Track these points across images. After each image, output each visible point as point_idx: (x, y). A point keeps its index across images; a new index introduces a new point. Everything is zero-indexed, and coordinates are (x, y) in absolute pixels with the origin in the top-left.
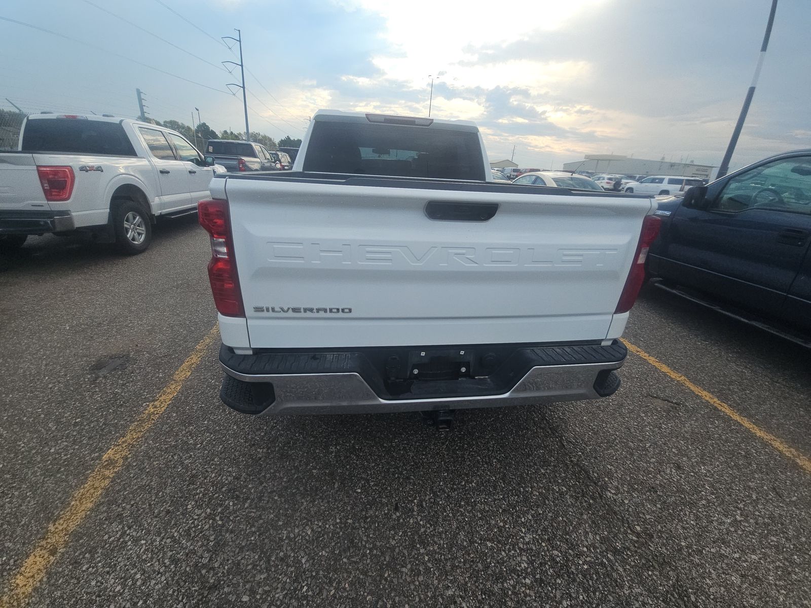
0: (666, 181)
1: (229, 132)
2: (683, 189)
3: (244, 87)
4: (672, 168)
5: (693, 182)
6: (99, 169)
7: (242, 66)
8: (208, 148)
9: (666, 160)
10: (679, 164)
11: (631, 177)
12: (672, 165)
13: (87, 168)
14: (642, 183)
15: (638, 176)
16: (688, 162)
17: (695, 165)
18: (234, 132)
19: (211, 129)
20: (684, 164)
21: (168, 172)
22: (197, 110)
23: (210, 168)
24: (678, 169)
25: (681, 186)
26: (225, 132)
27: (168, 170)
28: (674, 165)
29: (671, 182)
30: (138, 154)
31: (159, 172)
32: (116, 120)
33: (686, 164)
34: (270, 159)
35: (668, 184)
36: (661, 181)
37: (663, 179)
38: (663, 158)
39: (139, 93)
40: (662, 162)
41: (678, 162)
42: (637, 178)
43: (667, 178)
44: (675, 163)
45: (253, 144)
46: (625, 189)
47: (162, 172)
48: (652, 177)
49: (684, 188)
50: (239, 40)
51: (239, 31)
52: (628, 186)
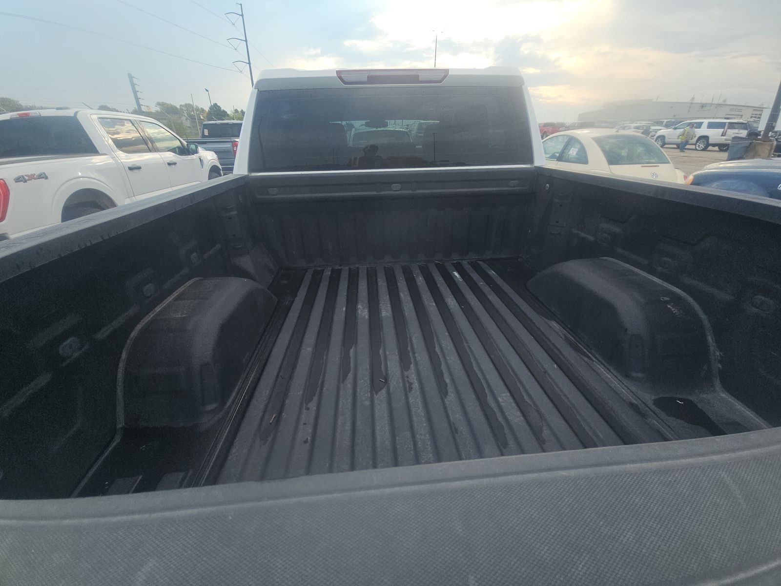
0: (705, 125)
1: (239, 110)
2: (725, 134)
3: (249, 63)
4: (703, 109)
5: (737, 125)
6: (43, 176)
7: (246, 41)
8: (203, 132)
9: (696, 101)
10: (711, 104)
11: (659, 123)
12: (703, 106)
13: (25, 177)
14: (675, 129)
15: (665, 121)
16: (720, 102)
17: (728, 105)
19: (222, 109)
20: (717, 104)
21: (139, 168)
22: (207, 91)
23: (195, 156)
24: (709, 110)
25: (723, 130)
26: (236, 111)
27: (138, 165)
28: (705, 106)
29: (711, 126)
30: (99, 151)
31: (127, 169)
32: (69, 113)
33: (719, 104)
35: (708, 128)
36: (699, 125)
37: (702, 123)
38: (693, 99)
39: (131, 78)
40: (692, 103)
41: (710, 102)
42: (664, 123)
43: (706, 122)
44: (706, 104)
46: (655, 137)
47: (131, 169)
48: (688, 121)
49: (726, 131)
50: (241, 14)
51: (241, 5)
52: (660, 133)
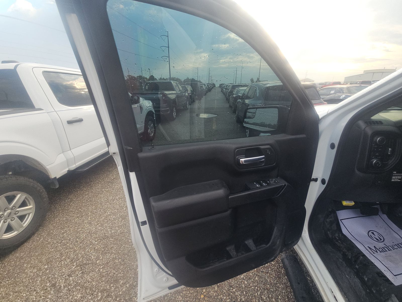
3: (169, 57)
7: (168, 47)
18: (164, 78)
19: (154, 77)
31: (66, 123)
34: (182, 90)
45: (172, 82)
47: (70, 122)
